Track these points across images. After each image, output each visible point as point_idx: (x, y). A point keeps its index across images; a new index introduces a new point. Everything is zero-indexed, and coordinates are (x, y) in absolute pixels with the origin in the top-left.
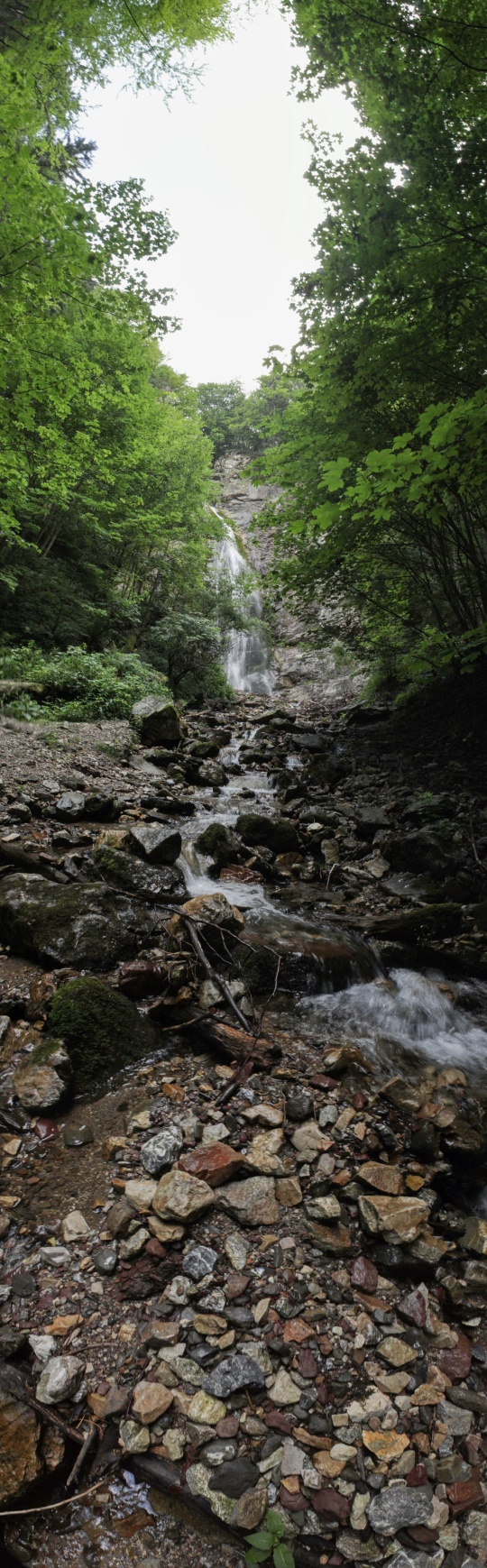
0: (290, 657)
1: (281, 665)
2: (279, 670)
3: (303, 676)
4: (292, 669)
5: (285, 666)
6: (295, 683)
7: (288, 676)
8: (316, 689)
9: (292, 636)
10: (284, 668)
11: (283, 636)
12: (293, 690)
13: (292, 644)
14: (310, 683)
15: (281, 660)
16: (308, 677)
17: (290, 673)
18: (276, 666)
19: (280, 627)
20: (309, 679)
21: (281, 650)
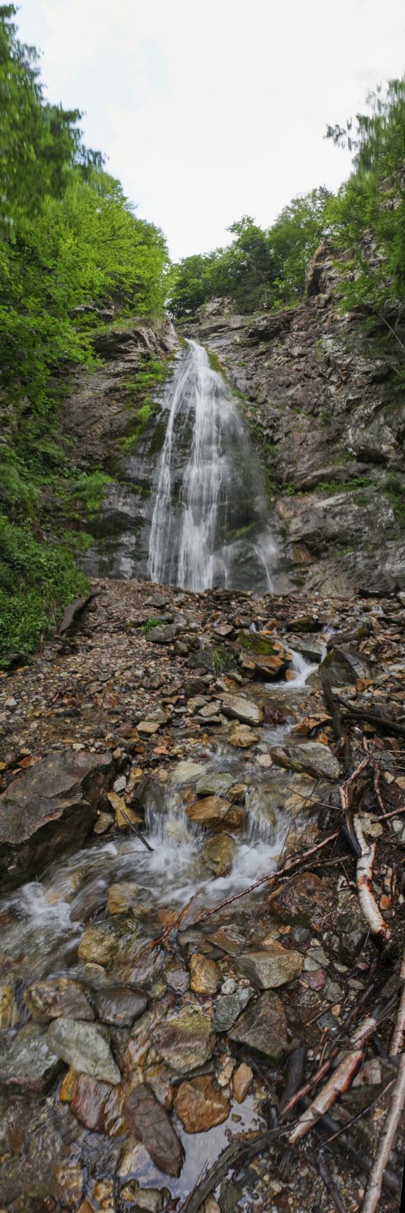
0: (304, 508)
1: (288, 523)
2: (284, 533)
3: (332, 538)
4: (308, 529)
5: (295, 524)
6: (316, 554)
7: (304, 542)
8: (362, 564)
9: (305, 476)
10: (293, 527)
11: (290, 478)
12: (316, 568)
13: (307, 489)
14: (349, 553)
15: (287, 514)
16: (342, 540)
17: (307, 536)
18: (279, 525)
19: (283, 464)
20: (345, 544)
21: (288, 499)
